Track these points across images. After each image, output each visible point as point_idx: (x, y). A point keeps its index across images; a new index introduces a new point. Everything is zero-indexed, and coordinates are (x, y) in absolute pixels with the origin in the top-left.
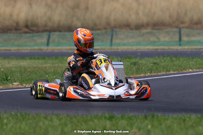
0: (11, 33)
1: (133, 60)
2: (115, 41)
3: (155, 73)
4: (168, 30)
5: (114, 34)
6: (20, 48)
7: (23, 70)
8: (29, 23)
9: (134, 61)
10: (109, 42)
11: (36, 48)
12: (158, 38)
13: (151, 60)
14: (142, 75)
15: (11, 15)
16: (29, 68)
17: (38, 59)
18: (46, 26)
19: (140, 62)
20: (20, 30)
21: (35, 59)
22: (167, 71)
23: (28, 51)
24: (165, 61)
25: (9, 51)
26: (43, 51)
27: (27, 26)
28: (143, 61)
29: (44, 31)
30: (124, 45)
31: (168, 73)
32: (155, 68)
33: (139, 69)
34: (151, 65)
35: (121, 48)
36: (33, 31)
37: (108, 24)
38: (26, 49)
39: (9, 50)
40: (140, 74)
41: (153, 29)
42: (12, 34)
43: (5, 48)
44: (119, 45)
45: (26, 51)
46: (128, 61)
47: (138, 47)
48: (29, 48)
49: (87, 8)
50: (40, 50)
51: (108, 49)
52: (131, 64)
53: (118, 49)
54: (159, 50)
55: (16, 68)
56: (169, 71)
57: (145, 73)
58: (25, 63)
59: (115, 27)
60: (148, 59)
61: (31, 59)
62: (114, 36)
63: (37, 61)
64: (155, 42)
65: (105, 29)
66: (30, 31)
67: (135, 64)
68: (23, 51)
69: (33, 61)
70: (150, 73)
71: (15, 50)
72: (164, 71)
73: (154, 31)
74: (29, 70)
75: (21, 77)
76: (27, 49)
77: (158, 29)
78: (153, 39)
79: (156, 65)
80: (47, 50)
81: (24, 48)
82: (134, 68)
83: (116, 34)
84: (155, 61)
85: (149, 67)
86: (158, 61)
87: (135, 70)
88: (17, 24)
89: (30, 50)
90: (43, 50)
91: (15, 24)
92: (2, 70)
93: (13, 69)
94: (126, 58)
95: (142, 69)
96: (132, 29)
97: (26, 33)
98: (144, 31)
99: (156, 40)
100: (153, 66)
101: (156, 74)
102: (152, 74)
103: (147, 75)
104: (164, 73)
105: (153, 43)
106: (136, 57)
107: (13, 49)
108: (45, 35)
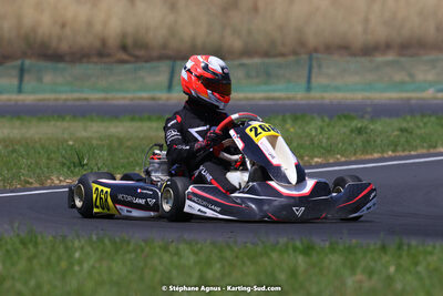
0: (88, 62)
1: (357, 123)
2: (317, 81)
3: (404, 150)
4: (432, 56)
5: (314, 64)
6: (109, 96)
7: (115, 144)
8: (129, 42)
9: (359, 125)
10: (303, 82)
11: (145, 95)
12: (411, 76)
13: (397, 123)
14: (376, 155)
15: (90, 24)
16: (128, 140)
17: (149, 119)
18: (165, 46)
19: (372, 127)
20: (109, 55)
21: (141, 120)
22: (430, 146)
23: (127, 102)
24: (425, 124)
25: (85, 103)
26: (160, 102)
27: (124, 48)
28: (378, 126)
29: (161, 58)
30: (337, 89)
31: (432, 151)
32: (403, 140)
33: (368, 142)
34: (396, 133)
35: (331, 97)
36: (137, 59)
37: (302, 43)
38: (122, 98)
39: (86, 99)
40: (371, 154)
41: (401, 55)
42: (91, 66)
43: (76, 95)
44: (325, 88)
45: (122, 102)
46: (345, 126)
47: (367, 94)
48: (129, 95)
49: (255, 9)
50: (153, 99)
51: (301, 99)
52: (352, 131)
53: (323, 98)
54: (413, 102)
55: (102, 140)
56: (435, 147)
57: (383, 152)
58: (120, 129)
59: (316, 50)
60: (388, 120)
61: (132, 119)
62: (315, 71)
63: (146, 125)
64: (403, 83)
65: (295, 53)
66: (132, 59)
67: (360, 131)
68: (115, 102)
69: (137, 124)
70: (393, 151)
71: (98, 99)
72: (423, 147)
73: (403, 59)
74: (129, 144)
75: (112, 160)
76: (124, 98)
77: (412, 56)
78: (399, 77)
79: (405, 134)
80: (168, 99)
81: (120, 95)
82: (359, 141)
83: (320, 66)
84: (405, 125)
85: (392, 138)
86: (411, 124)
87: (360, 144)
88: (104, 42)
89: (132, 100)
90: (159, 99)
91: (98, 44)
92: (71, 143)
93: (94, 142)
94: (340, 118)
95: (375, 141)
96: (354, 55)
97: (123, 62)
98: (380, 59)
99: (407, 79)
100: (398, 136)
101: (406, 153)
102: (398, 154)
103: (386, 155)
104: (424, 151)
105: (401, 85)
106: (362, 117)
107: (95, 97)
108: (164, 66)
